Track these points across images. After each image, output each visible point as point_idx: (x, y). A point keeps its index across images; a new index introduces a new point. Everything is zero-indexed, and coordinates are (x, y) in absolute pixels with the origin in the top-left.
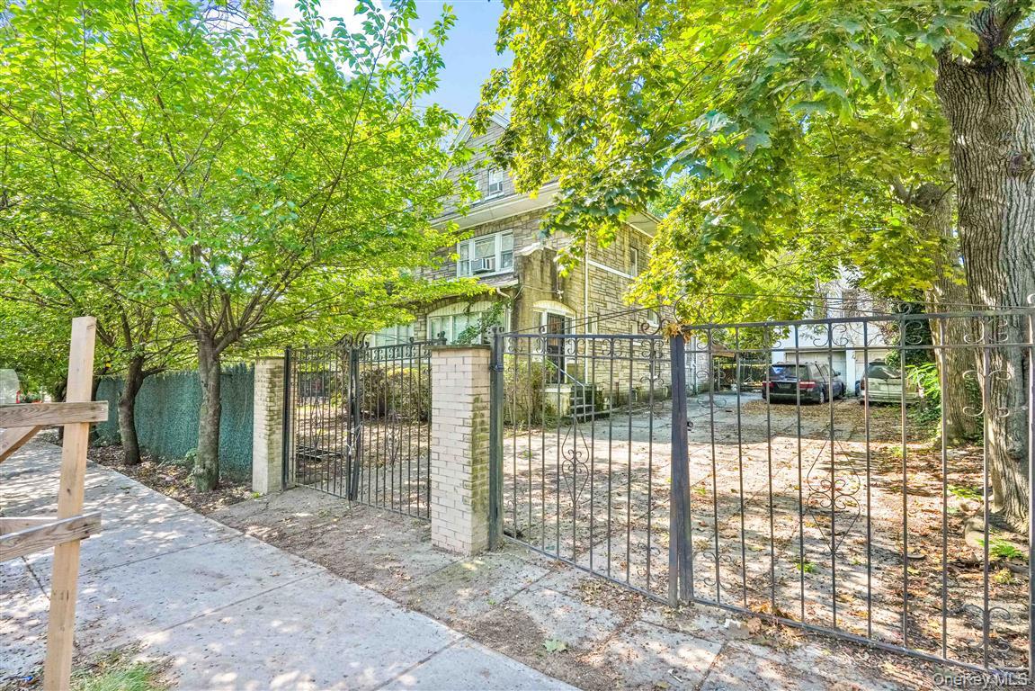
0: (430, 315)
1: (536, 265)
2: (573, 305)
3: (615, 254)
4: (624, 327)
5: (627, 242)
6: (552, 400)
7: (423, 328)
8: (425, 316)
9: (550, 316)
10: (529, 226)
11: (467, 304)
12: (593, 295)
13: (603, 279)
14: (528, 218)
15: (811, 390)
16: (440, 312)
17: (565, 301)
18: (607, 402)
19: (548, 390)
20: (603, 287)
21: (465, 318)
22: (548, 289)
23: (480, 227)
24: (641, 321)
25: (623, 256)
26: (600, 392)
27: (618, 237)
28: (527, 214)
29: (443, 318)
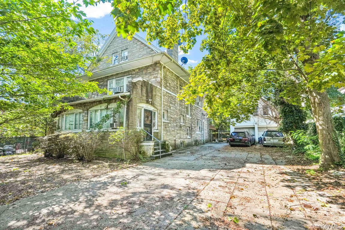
0: (90, 109)
1: (139, 87)
2: (156, 106)
3: (174, 88)
4: (178, 117)
5: (179, 83)
6: (145, 149)
7: (86, 115)
8: (88, 110)
9: (146, 111)
10: (138, 74)
11: (107, 104)
12: (165, 103)
13: (169, 97)
14: (138, 70)
15: (247, 141)
16: (95, 108)
17: (152, 104)
18: (171, 148)
19: (144, 144)
20: (169, 100)
21: (106, 110)
22: (145, 98)
23: (118, 74)
24: (184, 115)
25: (177, 89)
26: (168, 144)
27: (175, 81)
28: (137, 69)
29: (96, 111)
